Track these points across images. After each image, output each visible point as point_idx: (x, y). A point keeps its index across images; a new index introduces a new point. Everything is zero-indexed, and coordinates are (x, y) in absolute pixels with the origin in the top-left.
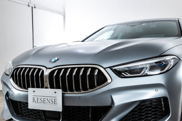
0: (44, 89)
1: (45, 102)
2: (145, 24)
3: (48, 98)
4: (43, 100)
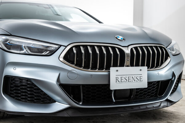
3: (133, 76)
4: (127, 79)
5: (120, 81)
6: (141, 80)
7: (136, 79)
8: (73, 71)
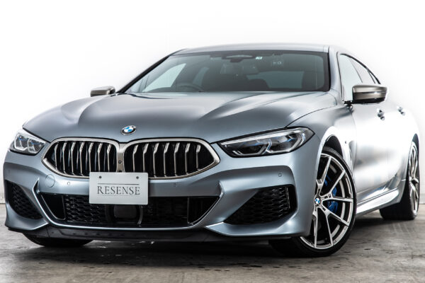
0: (116, 174)
1: (119, 192)
2: (261, 58)
3: (125, 186)
4: (115, 189)
5: (104, 192)
6: (138, 193)
8: (49, 176)
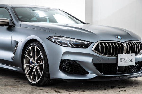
5: (122, 62)
6: (132, 61)
7: (130, 61)
8: (99, 56)
